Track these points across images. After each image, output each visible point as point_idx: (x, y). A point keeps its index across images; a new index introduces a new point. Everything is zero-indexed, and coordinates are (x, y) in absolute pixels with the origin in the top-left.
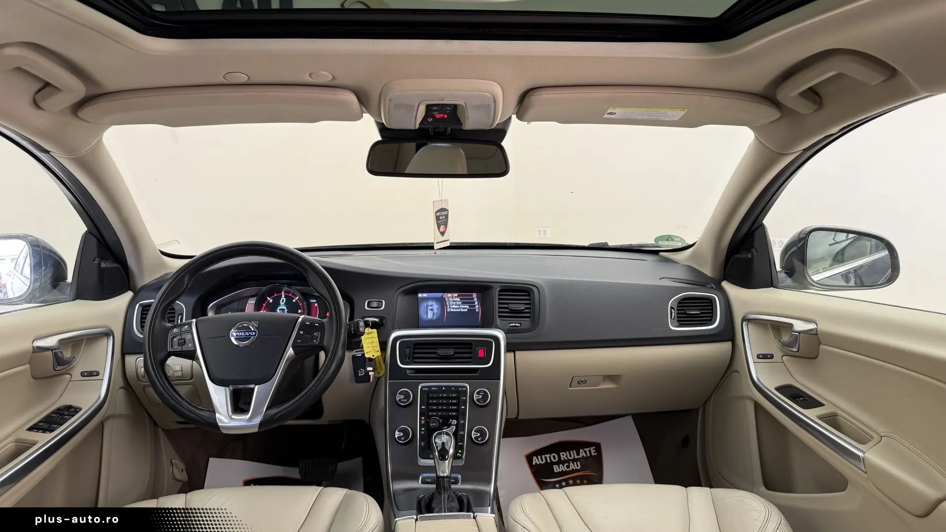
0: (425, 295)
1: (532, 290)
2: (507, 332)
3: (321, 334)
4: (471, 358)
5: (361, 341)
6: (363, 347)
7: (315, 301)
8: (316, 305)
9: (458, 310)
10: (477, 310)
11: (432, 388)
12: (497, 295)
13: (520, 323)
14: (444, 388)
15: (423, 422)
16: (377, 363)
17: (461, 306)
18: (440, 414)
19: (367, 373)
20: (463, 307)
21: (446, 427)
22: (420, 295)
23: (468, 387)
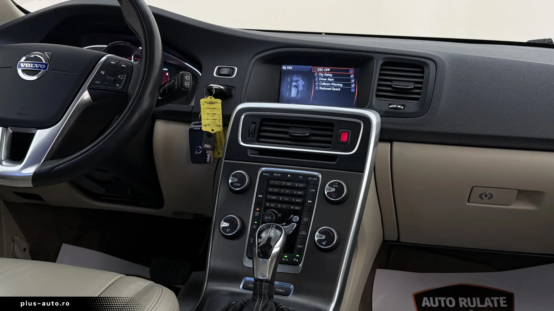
0: (290, 68)
1: (427, 64)
2: (384, 115)
3: (127, 78)
4: (330, 142)
5: (201, 112)
6: (201, 120)
7: (167, 70)
8: (167, 74)
9: (328, 89)
10: (353, 90)
11: (275, 174)
12: (378, 69)
13: (404, 106)
14: (289, 176)
15: (257, 214)
16: (218, 141)
17: (333, 84)
18: (279, 206)
19: (205, 150)
20: (335, 85)
21: (284, 224)
22: (284, 68)
23: (320, 176)
